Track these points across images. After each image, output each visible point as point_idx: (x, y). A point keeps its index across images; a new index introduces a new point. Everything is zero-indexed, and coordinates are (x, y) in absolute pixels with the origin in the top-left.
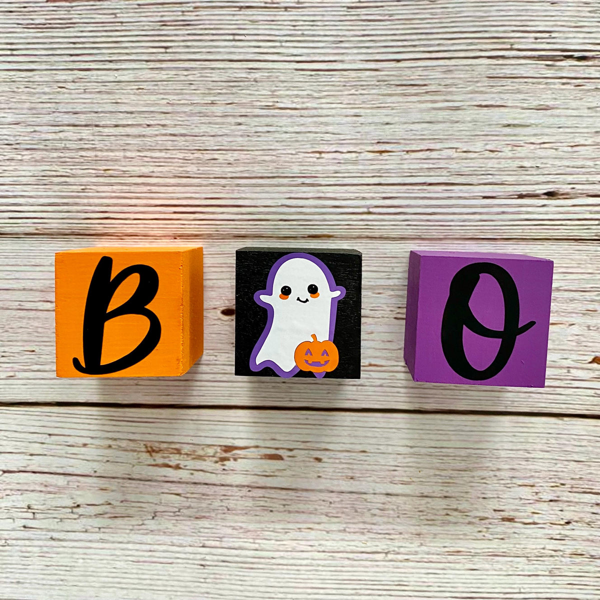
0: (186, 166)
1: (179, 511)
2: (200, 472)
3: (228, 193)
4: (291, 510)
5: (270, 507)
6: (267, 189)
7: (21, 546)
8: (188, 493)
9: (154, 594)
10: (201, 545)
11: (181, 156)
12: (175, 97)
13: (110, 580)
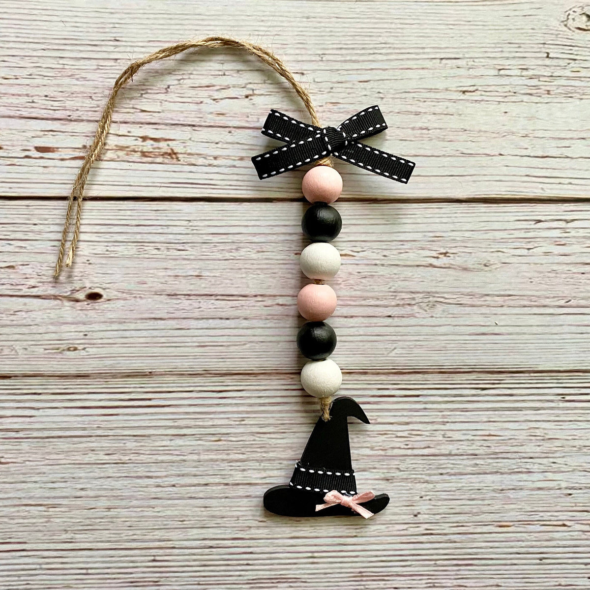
0: (136, 446)
1: (142, 94)
2: (120, 134)
3: (95, 421)
4: (26, 98)
5: (48, 100)
6: (54, 426)
7: (306, 54)
8: (132, 113)
9: (167, 10)
10: (119, 61)
11: (142, 457)
12: (145, 514)
13: (212, 23)
